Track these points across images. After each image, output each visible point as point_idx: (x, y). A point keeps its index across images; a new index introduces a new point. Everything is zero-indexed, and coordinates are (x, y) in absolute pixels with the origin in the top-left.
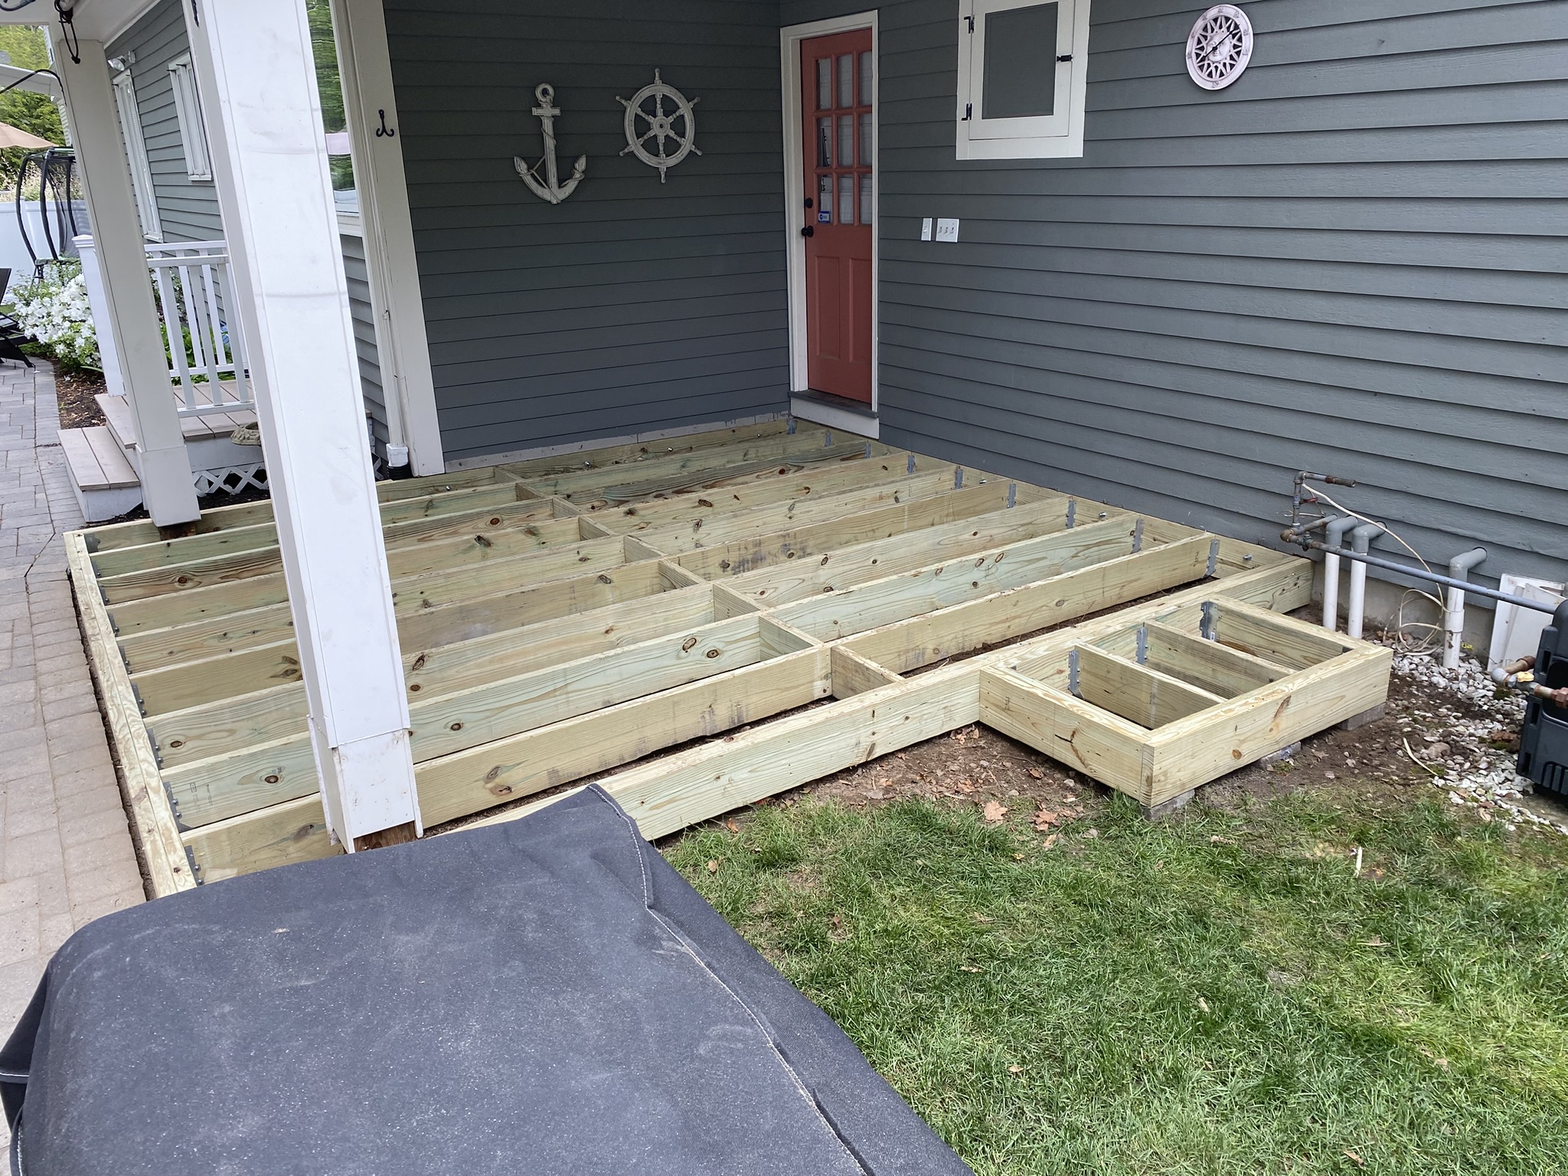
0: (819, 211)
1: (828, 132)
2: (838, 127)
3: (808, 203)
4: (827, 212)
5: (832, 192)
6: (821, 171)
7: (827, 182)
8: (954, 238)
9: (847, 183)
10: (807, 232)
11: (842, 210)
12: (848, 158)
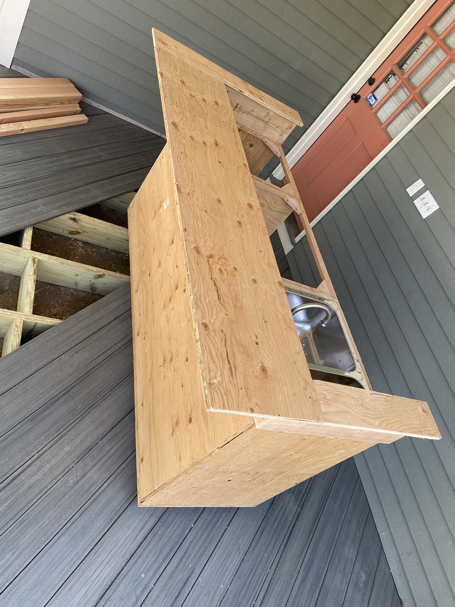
0: (373, 92)
1: (422, 49)
2: (431, 52)
3: (371, 81)
4: (376, 99)
5: (390, 90)
6: (396, 70)
7: (393, 81)
8: (425, 214)
9: (402, 95)
10: (355, 98)
11: (384, 108)
12: (417, 79)
